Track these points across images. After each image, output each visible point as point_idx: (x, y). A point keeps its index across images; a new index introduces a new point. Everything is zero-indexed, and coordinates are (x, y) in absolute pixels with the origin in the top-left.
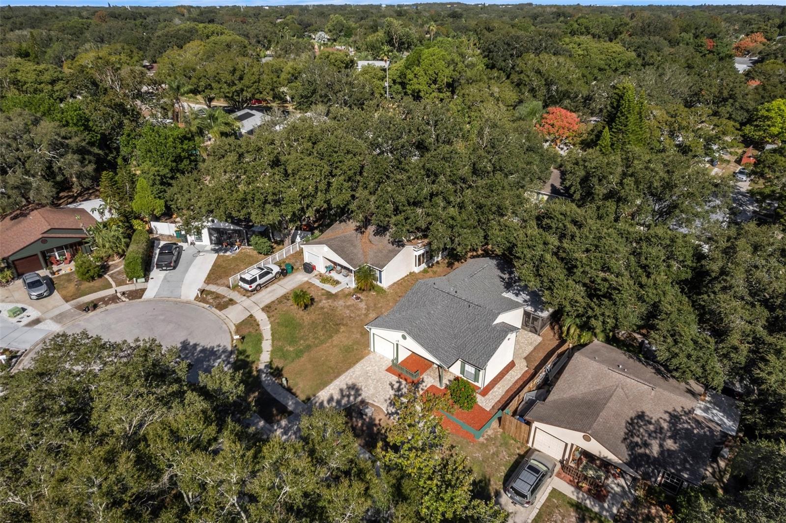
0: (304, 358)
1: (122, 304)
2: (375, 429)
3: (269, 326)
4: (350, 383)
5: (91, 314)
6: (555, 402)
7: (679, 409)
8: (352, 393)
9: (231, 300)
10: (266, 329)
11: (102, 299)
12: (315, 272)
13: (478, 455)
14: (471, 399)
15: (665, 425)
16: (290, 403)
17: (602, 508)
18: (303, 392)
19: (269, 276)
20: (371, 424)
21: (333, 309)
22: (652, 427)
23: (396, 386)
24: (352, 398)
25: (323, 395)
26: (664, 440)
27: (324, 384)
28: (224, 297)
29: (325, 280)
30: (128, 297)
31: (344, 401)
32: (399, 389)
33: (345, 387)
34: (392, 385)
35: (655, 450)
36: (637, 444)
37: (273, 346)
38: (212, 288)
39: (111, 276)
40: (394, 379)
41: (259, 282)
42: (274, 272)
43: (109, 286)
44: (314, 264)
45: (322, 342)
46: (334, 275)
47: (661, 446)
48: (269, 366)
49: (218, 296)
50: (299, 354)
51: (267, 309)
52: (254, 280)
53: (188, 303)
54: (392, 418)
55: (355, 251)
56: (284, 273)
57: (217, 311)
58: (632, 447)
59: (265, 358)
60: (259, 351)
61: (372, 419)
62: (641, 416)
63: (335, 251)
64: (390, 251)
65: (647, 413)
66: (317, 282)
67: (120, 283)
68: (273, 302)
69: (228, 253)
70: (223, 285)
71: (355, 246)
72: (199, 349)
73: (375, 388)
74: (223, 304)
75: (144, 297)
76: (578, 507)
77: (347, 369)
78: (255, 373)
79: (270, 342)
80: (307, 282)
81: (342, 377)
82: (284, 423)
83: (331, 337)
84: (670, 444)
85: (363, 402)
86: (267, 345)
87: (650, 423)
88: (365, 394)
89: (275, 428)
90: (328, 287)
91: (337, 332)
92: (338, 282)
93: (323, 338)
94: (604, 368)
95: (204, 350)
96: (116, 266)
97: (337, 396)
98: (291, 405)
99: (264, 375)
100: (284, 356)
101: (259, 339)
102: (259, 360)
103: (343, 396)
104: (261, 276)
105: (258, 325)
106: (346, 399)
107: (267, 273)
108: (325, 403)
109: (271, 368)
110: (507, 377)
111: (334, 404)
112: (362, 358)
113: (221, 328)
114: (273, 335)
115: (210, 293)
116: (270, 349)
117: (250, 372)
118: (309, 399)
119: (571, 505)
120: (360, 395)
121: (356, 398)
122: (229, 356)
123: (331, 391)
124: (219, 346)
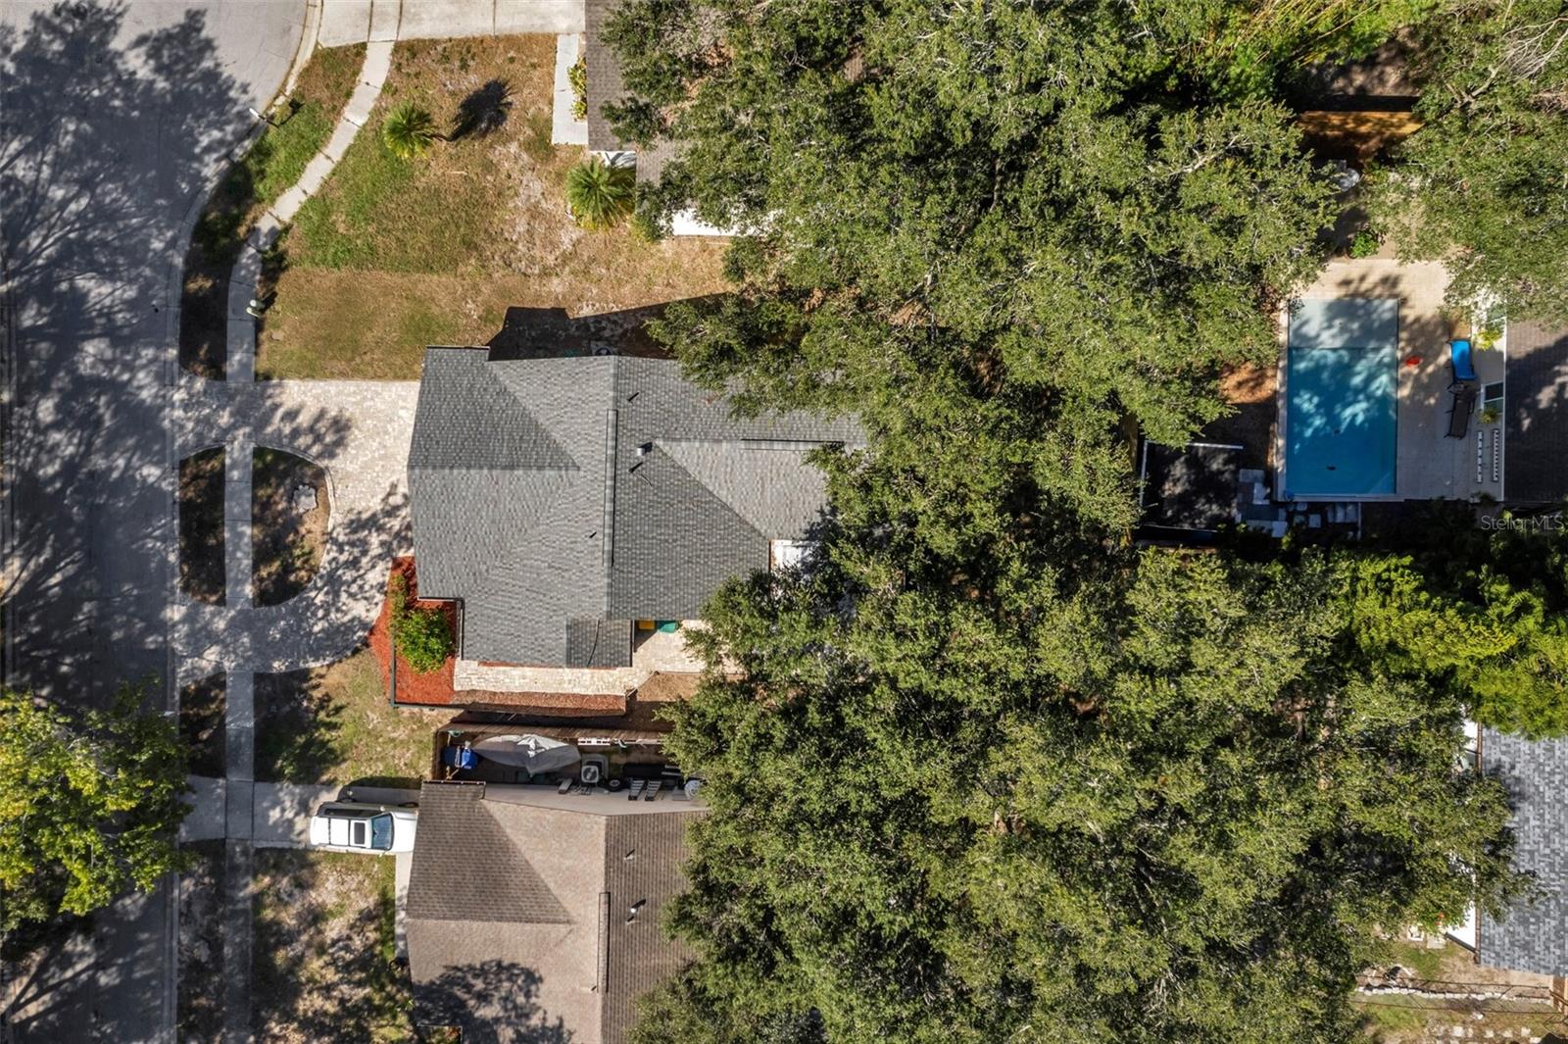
0: (343, 274)
2: (291, 537)
3: (364, 119)
4: (349, 412)
8: (328, 441)
10: (355, 117)
13: (374, 718)
15: (535, 1021)
16: (237, 358)
18: (272, 352)
20: (294, 524)
21: (505, 192)
22: (521, 999)
23: (396, 500)
24: (315, 449)
25: (291, 394)
26: (509, 1024)
27: (314, 370)
31: (303, 441)
32: (392, 512)
33: (332, 411)
34: (392, 491)
35: (487, 1012)
37: (325, 184)
45: (403, 266)
47: (497, 1020)
48: (276, 235)
50: (343, 253)
51: (407, 53)
54: (328, 546)
59: (287, 205)
60: (291, 177)
61: (299, 520)
62: (532, 978)
65: (543, 988)
66: (565, 63)
68: (434, 42)
72: (207, 64)
73: (365, 467)
76: (386, 904)
77: (376, 377)
78: (242, 230)
79: (330, 167)
81: (352, 386)
82: (199, 384)
83: (430, 265)
85: (320, 474)
87: (528, 995)
88: (341, 464)
89: (183, 382)
91: (453, 263)
93: (413, 254)
94: (599, 886)
95: (212, 76)
97: (303, 419)
98: (236, 359)
99: (252, 251)
100: (316, 234)
101: (319, 140)
102: (273, 201)
103: (311, 429)
105: (349, 95)
106: (309, 439)
108: (280, 414)
109: (274, 247)
111: (287, 430)
113: (287, 30)
114: (349, 152)
116: (312, 190)
117: (236, 221)
118: (266, 378)
119: (384, 894)
120: (332, 456)
121: (320, 456)
122: (240, 138)
123: (309, 401)
124: (244, 89)
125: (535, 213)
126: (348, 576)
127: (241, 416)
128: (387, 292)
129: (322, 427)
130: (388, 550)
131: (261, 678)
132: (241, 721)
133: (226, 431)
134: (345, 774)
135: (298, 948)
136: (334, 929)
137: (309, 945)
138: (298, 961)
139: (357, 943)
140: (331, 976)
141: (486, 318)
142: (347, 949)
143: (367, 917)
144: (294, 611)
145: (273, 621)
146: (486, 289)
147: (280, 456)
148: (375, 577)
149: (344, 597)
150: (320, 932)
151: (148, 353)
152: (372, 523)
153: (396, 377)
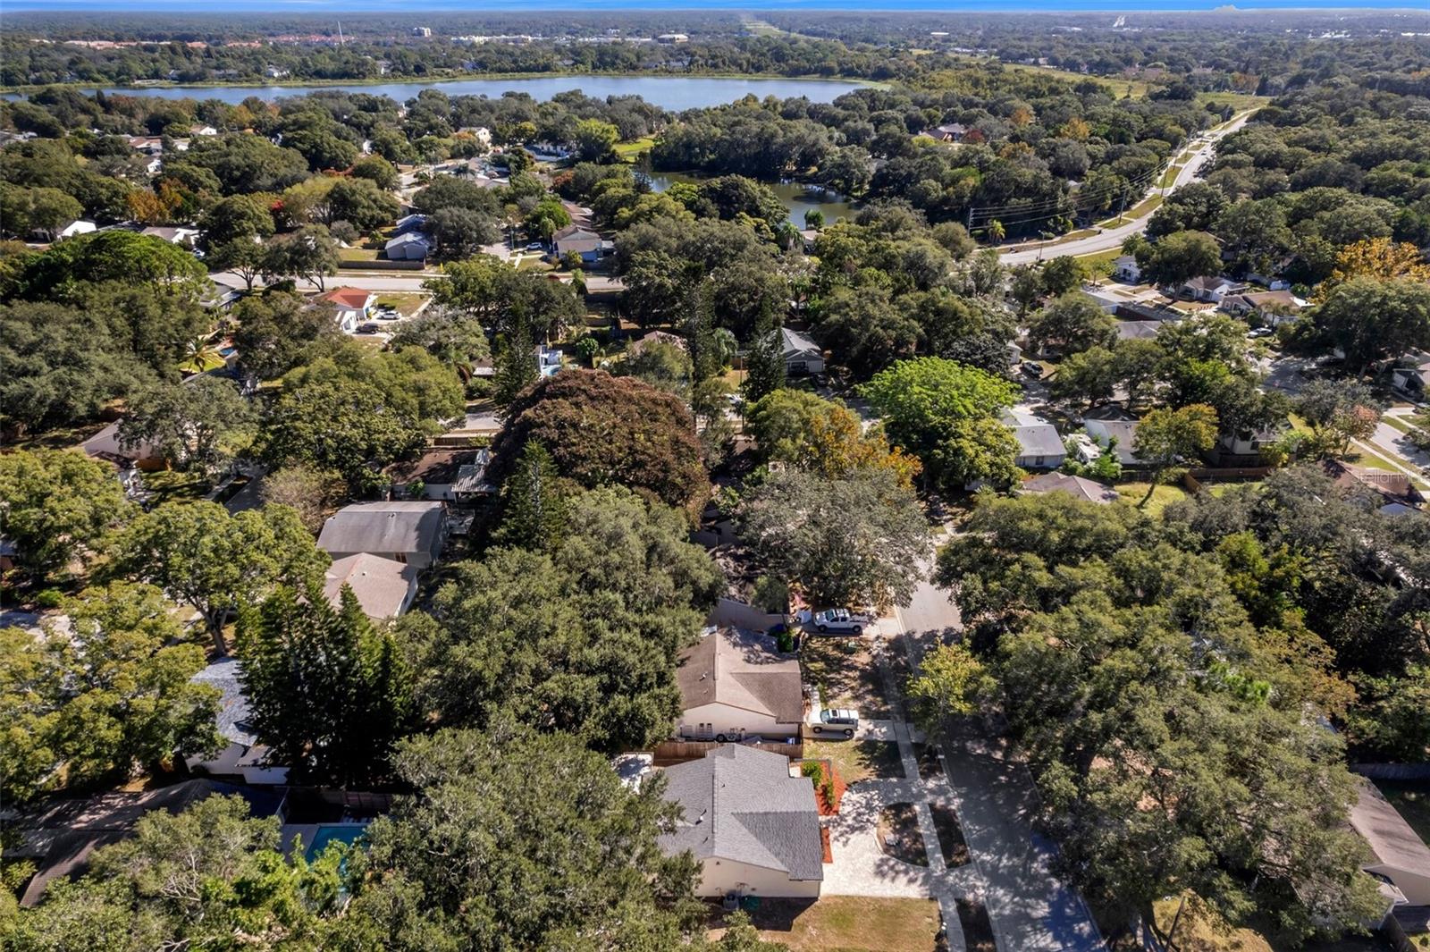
2: (897, 827)
4: (878, 880)
8: (886, 868)
15: (745, 650)
18: (930, 912)
20: (897, 832)
22: (752, 656)
24: (892, 863)
25: (915, 892)
26: (757, 651)
31: (901, 868)
32: (844, 834)
33: (887, 880)
34: (845, 844)
35: (767, 655)
47: (762, 652)
54: (876, 822)
61: (894, 834)
62: (747, 661)
65: (742, 658)
77: (865, 898)
81: (878, 894)
82: (970, 897)
85: (886, 851)
87: (749, 657)
88: (878, 856)
89: (981, 899)
97: (903, 879)
98: (952, 908)
103: (897, 873)
106: (897, 868)
108: (919, 882)
111: (912, 874)
112: (838, 896)
118: (932, 899)
120: (882, 860)
121: (888, 860)
123: (903, 888)
126: (862, 810)
127: (941, 881)
128: (866, 940)
129: (892, 874)
130: (843, 818)
131: (902, 776)
132: (909, 762)
133: (948, 875)
134: (852, 743)
135: (863, 690)
136: (848, 695)
137: (858, 690)
138: (862, 686)
139: (836, 691)
140: (846, 681)
141: (803, 928)
142: (840, 689)
143: (833, 698)
144: (890, 799)
145: (899, 796)
146: (805, 940)
147: (914, 862)
148: (847, 809)
149: (864, 802)
150: (854, 694)
151: (1007, 912)
152: (853, 829)
153: (852, 897)
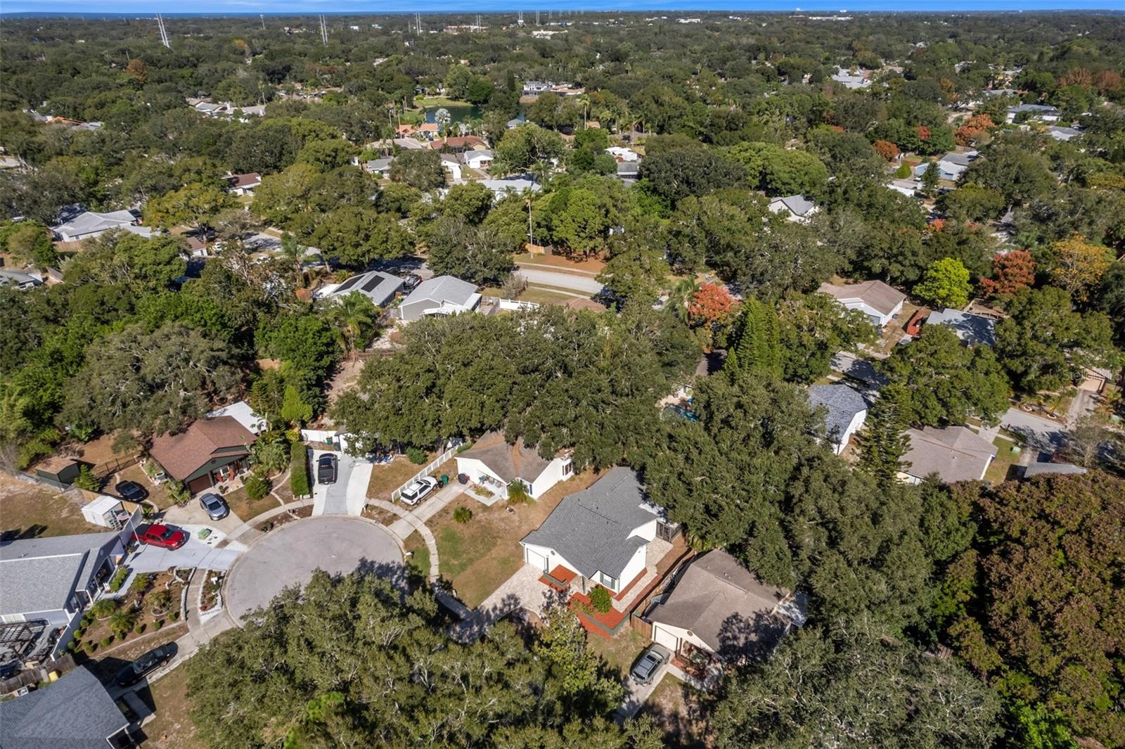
0: (469, 570)
1: (294, 522)
2: (532, 631)
3: (434, 541)
4: (509, 593)
5: (270, 533)
6: (672, 604)
7: (763, 610)
8: (512, 602)
9: (395, 515)
10: (431, 543)
11: (275, 518)
12: (469, 483)
13: (613, 649)
14: (607, 604)
15: (751, 623)
16: (462, 612)
17: (702, 686)
18: (470, 601)
19: (429, 489)
20: (530, 627)
21: (489, 522)
22: (742, 625)
23: (548, 594)
24: (512, 607)
25: (488, 604)
26: (749, 634)
27: (487, 594)
28: (388, 512)
29: (479, 491)
30: (298, 515)
31: (506, 609)
32: (550, 597)
33: (505, 597)
34: (544, 594)
35: (742, 642)
36: (728, 638)
37: (439, 560)
38: (374, 502)
39: (277, 492)
40: (546, 588)
41: (419, 496)
42: (432, 486)
43: (277, 504)
44: (468, 474)
45: (483, 555)
46: (487, 485)
47: (746, 638)
48: (440, 580)
49: (382, 512)
50: (463, 567)
51: (430, 523)
52: (415, 495)
53: (355, 519)
54: (545, 622)
55: (507, 464)
56: (440, 485)
57: (384, 527)
58: (723, 640)
59: (435, 572)
60: (428, 565)
61: (529, 623)
62: (735, 616)
63: (489, 466)
64: (540, 465)
65: (740, 613)
66: (472, 494)
67: (288, 500)
68: (434, 516)
69: (383, 463)
70: (384, 499)
71: (506, 460)
72: (376, 566)
73: (530, 596)
74: (390, 519)
75: (313, 514)
76: (685, 686)
77: (506, 580)
78: (428, 586)
79: (437, 556)
80: (463, 494)
81: (502, 587)
83: (489, 550)
84: (753, 637)
85: (521, 609)
86: (434, 560)
87: (741, 621)
88: (523, 602)
90: (482, 499)
91: (495, 544)
92: (490, 494)
93: (482, 551)
94: (712, 576)
95: (381, 567)
96: (278, 481)
97: (499, 605)
98: (463, 615)
99: (437, 588)
100: (450, 570)
101: (426, 553)
102: (430, 574)
103: (504, 605)
104: (421, 491)
105: (424, 540)
107: (426, 487)
108: (490, 612)
109: (442, 582)
110: (639, 583)
111: (498, 612)
112: (518, 569)
113: (391, 544)
114: (438, 549)
115: (374, 508)
116: (437, 563)
117: (425, 585)
118: (476, 608)
119: (680, 684)
120: (518, 603)
121: (515, 606)
122: (403, 572)
123: (494, 601)
124: (393, 562)
125: (503, 520)
127: (480, 622)
128: (486, 563)
129: (506, 601)
133: (480, 630)
135: (683, 732)
136: (683, 712)
137: (685, 726)
138: (689, 736)
139: (694, 706)
140: (702, 724)
142: (695, 711)
143: (686, 696)
147: (504, 618)
150: (682, 719)
152: (549, 604)
153: (512, 575)
